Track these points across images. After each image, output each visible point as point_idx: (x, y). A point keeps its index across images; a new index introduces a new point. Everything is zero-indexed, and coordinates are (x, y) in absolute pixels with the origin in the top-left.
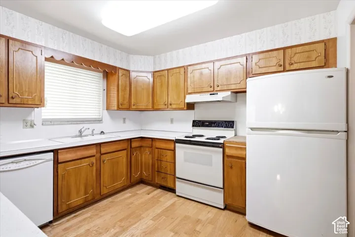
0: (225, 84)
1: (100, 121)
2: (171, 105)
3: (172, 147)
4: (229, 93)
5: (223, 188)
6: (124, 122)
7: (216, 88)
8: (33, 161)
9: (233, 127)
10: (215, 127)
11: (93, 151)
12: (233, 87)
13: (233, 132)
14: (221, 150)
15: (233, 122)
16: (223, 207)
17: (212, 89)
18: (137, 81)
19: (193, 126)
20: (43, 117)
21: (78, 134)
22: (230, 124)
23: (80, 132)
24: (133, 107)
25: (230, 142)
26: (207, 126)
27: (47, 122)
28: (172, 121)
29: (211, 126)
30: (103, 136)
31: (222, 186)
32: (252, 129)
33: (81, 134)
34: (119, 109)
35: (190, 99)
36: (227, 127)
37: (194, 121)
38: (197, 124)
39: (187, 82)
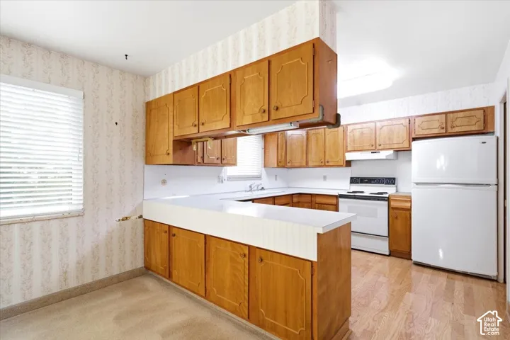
0: (388, 143)
1: (259, 177)
2: (328, 162)
3: (334, 201)
4: (391, 152)
5: (388, 237)
6: (276, 179)
7: (378, 147)
9: (394, 184)
10: (375, 183)
12: (396, 146)
13: (395, 188)
14: (387, 203)
15: (394, 179)
16: (388, 254)
17: (374, 148)
18: (292, 139)
19: (351, 183)
20: (228, 174)
21: (248, 189)
22: (391, 181)
23: (250, 187)
24: (288, 165)
25: (394, 196)
26: (367, 183)
27: (230, 178)
28: (325, 178)
29: (371, 183)
30: (263, 192)
31: (387, 235)
32: (417, 184)
33: (251, 189)
34: (278, 166)
35: (349, 156)
36: (387, 183)
37: (351, 178)
38: (354, 181)
39: (347, 140)
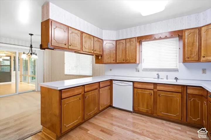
8: (125, 84)
11: (152, 87)
34: (185, 61)
